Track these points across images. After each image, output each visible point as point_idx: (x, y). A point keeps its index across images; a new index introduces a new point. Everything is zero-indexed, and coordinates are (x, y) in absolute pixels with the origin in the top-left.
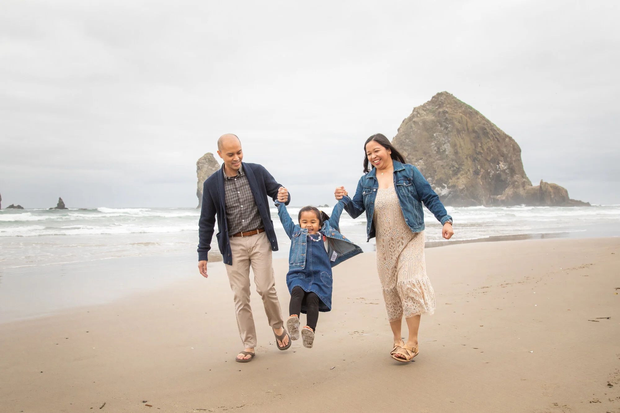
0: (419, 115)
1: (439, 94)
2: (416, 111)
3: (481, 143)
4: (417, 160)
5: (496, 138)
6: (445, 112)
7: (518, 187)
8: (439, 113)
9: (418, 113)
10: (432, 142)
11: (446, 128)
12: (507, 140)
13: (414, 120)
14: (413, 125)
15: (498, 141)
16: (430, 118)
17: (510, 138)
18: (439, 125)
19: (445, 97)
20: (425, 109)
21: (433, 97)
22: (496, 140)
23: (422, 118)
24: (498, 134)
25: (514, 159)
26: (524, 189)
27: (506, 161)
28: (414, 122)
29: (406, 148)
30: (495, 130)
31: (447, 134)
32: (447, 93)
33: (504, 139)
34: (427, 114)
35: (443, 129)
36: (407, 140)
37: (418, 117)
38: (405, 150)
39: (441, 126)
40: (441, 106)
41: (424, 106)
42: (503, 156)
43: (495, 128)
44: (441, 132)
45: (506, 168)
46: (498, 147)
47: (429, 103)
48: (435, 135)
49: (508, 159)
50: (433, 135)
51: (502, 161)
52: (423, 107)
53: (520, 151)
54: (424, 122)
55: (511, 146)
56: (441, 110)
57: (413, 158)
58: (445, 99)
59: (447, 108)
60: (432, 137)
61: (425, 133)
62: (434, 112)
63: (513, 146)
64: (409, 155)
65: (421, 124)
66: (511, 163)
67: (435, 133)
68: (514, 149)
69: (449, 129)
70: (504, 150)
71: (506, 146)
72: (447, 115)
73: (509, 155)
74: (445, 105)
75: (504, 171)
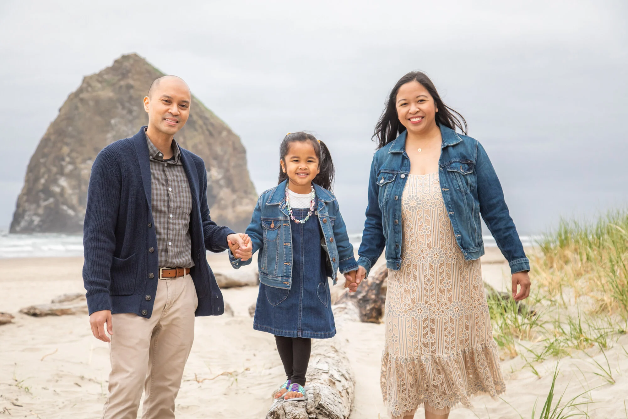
0: (90, 89)
1: (125, 58)
2: (87, 81)
3: (185, 138)
4: (84, 161)
5: (208, 130)
6: (129, 87)
7: (224, 208)
8: (121, 87)
9: (89, 85)
10: (107, 132)
11: (130, 112)
12: (224, 134)
13: (81, 96)
14: (79, 105)
15: (211, 134)
16: (107, 94)
17: (229, 132)
18: (120, 107)
19: (131, 61)
20: (100, 79)
21: (116, 61)
22: (207, 133)
23: (94, 94)
24: (212, 125)
25: (232, 164)
26: (234, 212)
27: (220, 167)
28: (82, 100)
29: (68, 140)
30: (206, 119)
31: (131, 121)
32: (136, 55)
33: (220, 133)
34: (103, 89)
35: (124, 112)
36: (70, 129)
37: (87, 91)
38: (67, 144)
39: (124, 108)
40: (124, 75)
41: (100, 75)
42: (216, 157)
43: (207, 115)
44: (122, 117)
45: (220, 176)
46: (209, 145)
47: (109, 70)
48: (113, 121)
49: (225, 164)
50: (110, 122)
51: (214, 166)
52: (100, 77)
53: (244, 151)
54: (97, 101)
55: (230, 143)
56: (122, 83)
57: (77, 158)
58: (132, 65)
59: (134, 80)
60: (108, 124)
61: (98, 119)
62: (113, 85)
63: (234, 143)
64: (72, 151)
65: (91, 103)
66: (227, 170)
67: (112, 118)
68: (235, 149)
69: (135, 114)
70: (219, 150)
71: (222, 144)
72: (132, 92)
73: (226, 158)
74: (130, 75)
75: (217, 182)
